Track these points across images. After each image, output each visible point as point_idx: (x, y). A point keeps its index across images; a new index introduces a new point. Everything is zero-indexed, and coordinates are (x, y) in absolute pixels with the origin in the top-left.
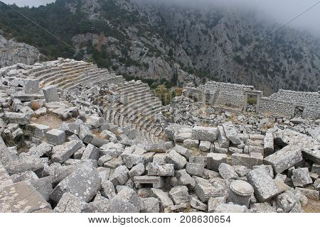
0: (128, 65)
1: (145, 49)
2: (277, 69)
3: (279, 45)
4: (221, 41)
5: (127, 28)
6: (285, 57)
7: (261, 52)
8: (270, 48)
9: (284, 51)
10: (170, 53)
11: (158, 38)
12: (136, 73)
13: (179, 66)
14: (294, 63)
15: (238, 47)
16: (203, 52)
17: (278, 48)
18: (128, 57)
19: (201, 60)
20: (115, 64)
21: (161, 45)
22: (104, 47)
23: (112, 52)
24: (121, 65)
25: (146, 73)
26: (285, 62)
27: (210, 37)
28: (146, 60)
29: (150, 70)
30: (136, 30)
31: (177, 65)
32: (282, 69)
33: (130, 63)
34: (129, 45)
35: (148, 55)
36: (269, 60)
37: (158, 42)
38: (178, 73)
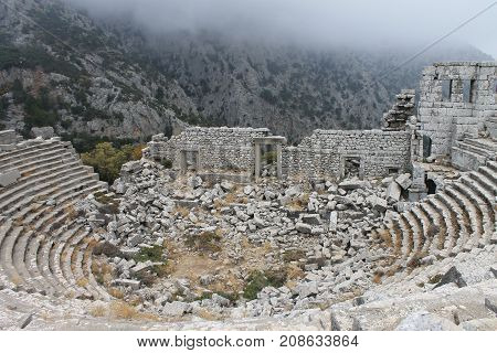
0: (88, 118)
1: (115, 90)
2: (328, 107)
3: (327, 71)
4: (239, 70)
5: (83, 57)
6: (338, 89)
7: (302, 83)
8: (314, 76)
9: (335, 79)
10: (160, 94)
11: (137, 71)
12: (103, 129)
13: (172, 114)
14: (351, 96)
15: (267, 77)
16: (213, 89)
17: (326, 75)
18: (88, 105)
19: (211, 102)
20: (65, 118)
21: (143, 83)
22: (43, 90)
23: (58, 98)
24: (76, 119)
25: (119, 130)
26: (338, 96)
27: (222, 65)
28: (117, 107)
29: (127, 123)
30: (100, 60)
31: (170, 112)
32: (335, 106)
33: (91, 114)
34: (89, 84)
35: (119, 99)
36: (315, 95)
37: (137, 78)
38: (173, 125)
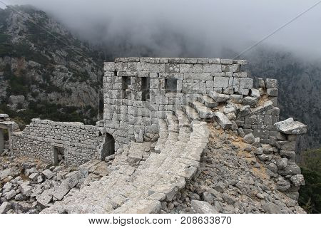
0: (49, 91)
1: (69, 74)
5: (54, 51)
12: (58, 100)
18: (51, 83)
20: (34, 91)
22: (23, 72)
23: (32, 77)
24: (41, 92)
25: (69, 100)
28: (68, 86)
29: (74, 97)
30: (65, 54)
33: (52, 88)
34: (53, 69)
35: (71, 80)
